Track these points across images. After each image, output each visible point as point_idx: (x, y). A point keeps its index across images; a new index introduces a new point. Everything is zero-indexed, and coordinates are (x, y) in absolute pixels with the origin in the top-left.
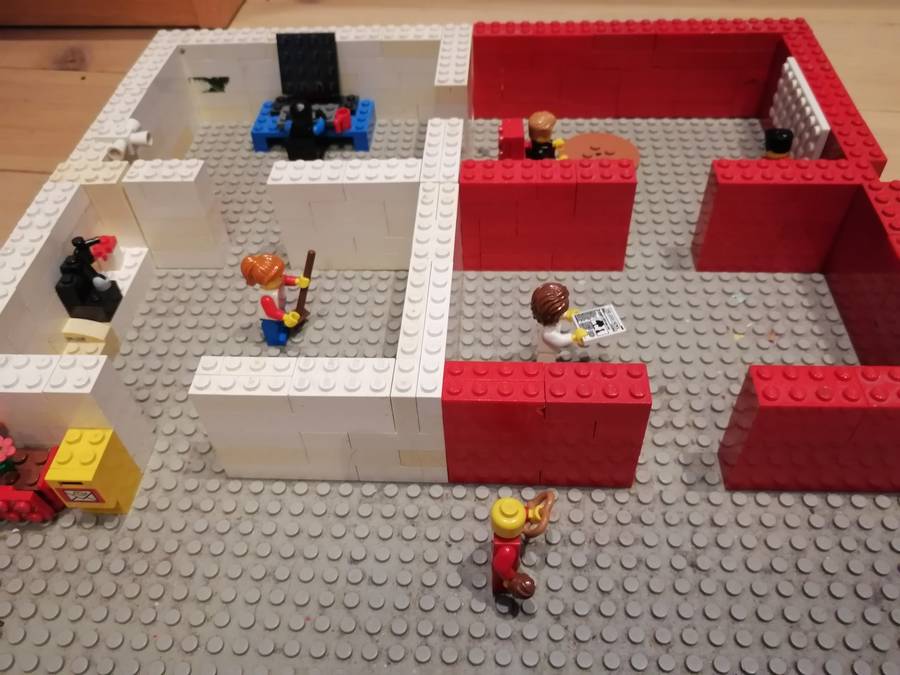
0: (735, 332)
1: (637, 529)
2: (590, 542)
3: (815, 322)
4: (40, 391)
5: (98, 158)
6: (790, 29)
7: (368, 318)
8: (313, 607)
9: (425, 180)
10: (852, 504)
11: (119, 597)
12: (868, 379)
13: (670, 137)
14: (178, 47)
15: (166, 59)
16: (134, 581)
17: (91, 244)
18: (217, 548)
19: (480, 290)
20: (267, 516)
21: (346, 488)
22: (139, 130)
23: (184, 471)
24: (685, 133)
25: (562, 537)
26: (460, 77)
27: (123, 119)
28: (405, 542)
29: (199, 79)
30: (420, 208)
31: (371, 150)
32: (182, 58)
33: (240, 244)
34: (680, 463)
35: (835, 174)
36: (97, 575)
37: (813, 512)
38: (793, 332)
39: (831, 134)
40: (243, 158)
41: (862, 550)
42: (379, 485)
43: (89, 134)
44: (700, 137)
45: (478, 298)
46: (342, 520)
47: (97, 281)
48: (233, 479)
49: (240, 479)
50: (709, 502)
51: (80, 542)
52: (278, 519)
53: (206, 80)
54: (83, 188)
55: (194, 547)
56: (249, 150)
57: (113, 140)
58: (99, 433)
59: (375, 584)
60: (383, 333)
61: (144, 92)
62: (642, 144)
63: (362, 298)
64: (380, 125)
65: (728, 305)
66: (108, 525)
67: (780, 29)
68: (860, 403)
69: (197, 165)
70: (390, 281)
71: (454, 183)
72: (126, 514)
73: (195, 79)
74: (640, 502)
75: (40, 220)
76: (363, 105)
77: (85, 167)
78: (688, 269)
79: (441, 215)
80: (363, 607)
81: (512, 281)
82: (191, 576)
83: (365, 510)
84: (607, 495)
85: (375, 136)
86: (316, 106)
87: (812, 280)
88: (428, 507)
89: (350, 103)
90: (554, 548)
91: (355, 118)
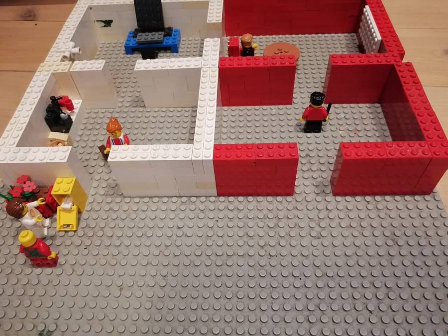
0: (340, 130)
1: (296, 212)
2: (276, 217)
3: (375, 124)
4: (45, 162)
5: (58, 60)
7: (181, 128)
8: (163, 247)
9: (203, 67)
10: (385, 200)
12: (388, 146)
13: (315, 43)
14: (89, 6)
15: (84, 12)
17: (59, 99)
18: (121, 225)
19: (229, 115)
20: (142, 212)
21: (174, 199)
22: (75, 47)
23: (105, 195)
24: (322, 41)
25: (264, 215)
26: (218, 19)
27: (67, 42)
28: (200, 220)
29: (99, 21)
30: (202, 79)
31: (179, 52)
32: (91, 11)
33: (122, 97)
34: (314, 185)
35: (383, 60)
37: (368, 203)
38: (365, 130)
39: (382, 41)
40: (122, 58)
41: (388, 218)
42: (189, 198)
43: (52, 49)
44: (328, 42)
45: (229, 118)
46: (173, 212)
47: (62, 115)
48: (127, 197)
49: (130, 197)
50: (326, 200)
52: (146, 213)
53: (102, 21)
54: (53, 73)
55: (112, 225)
56: (123, 54)
57: (64, 52)
58: (70, 179)
59: (188, 236)
60: (187, 135)
61: (76, 28)
62: (302, 47)
63: (178, 120)
64: (183, 41)
65: (337, 118)
68: (385, 157)
69: (102, 62)
70: (190, 112)
71: (216, 67)
72: (82, 213)
73: (97, 21)
74: (297, 201)
75: (36, 89)
76: (175, 31)
77: (53, 64)
79: (211, 82)
80: (184, 246)
81: (244, 111)
82: (111, 236)
83: (183, 208)
84: (283, 199)
85: (181, 46)
86: (154, 33)
87: (375, 107)
88: (209, 206)
89: (168, 31)
90: (261, 220)
91: (171, 38)
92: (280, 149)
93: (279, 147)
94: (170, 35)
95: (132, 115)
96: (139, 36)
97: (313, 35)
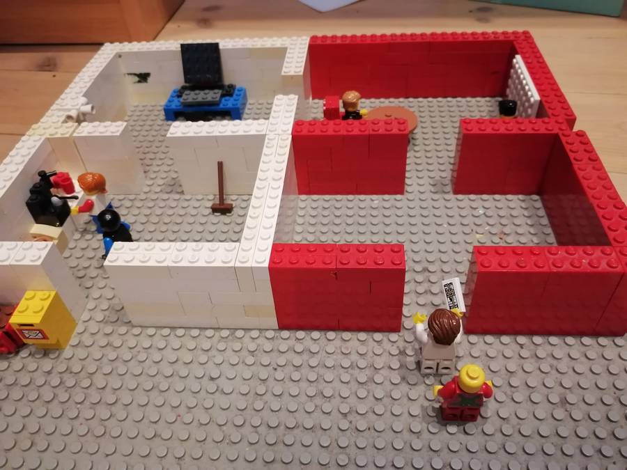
0: (477, 233)
1: (403, 358)
2: (371, 366)
3: (532, 226)
4: (8, 264)
5: (58, 121)
6: (519, 37)
7: (232, 225)
8: (183, 408)
9: (269, 133)
10: (549, 342)
11: (56, 402)
12: (552, 254)
13: (442, 109)
14: (117, 53)
15: (108, 60)
16: (66, 391)
17: (51, 175)
18: (122, 370)
19: (309, 207)
20: (157, 350)
21: (210, 333)
22: (87, 104)
23: (104, 322)
24: (452, 107)
25: (352, 363)
26: (298, 70)
27: (77, 97)
28: (247, 367)
29: (131, 74)
30: (265, 150)
31: (243, 119)
32: (120, 60)
33: (152, 179)
35: (541, 127)
36: (43, 388)
37: (522, 348)
38: (517, 233)
39: (541, 102)
40: (159, 125)
42: (232, 330)
43: (54, 107)
44: (461, 109)
45: (308, 212)
46: (206, 353)
47: (54, 199)
48: (136, 326)
49: (141, 326)
51: (32, 367)
52: (164, 352)
53: (135, 74)
54: (48, 139)
55: (107, 369)
56: (162, 120)
57: (69, 110)
58: (47, 293)
59: (225, 393)
61: (93, 80)
62: (422, 114)
64: (250, 104)
65: (473, 215)
66: (52, 356)
67: (512, 38)
68: (546, 269)
69: (122, 125)
71: (289, 134)
72: (64, 349)
73: (128, 74)
74: (405, 341)
75: (18, 159)
76: (239, 90)
77: (50, 127)
78: (448, 192)
79: (279, 154)
80: (216, 408)
81: (330, 202)
82: (103, 388)
83: (221, 346)
84: (383, 336)
85: (247, 111)
86: (207, 91)
87: (531, 199)
88: (264, 345)
89: (229, 90)
90: (346, 370)
91: (232, 99)
92: (377, 253)
93: (376, 251)
94: (231, 95)
95: (162, 204)
96: (187, 95)
97: (440, 99)
